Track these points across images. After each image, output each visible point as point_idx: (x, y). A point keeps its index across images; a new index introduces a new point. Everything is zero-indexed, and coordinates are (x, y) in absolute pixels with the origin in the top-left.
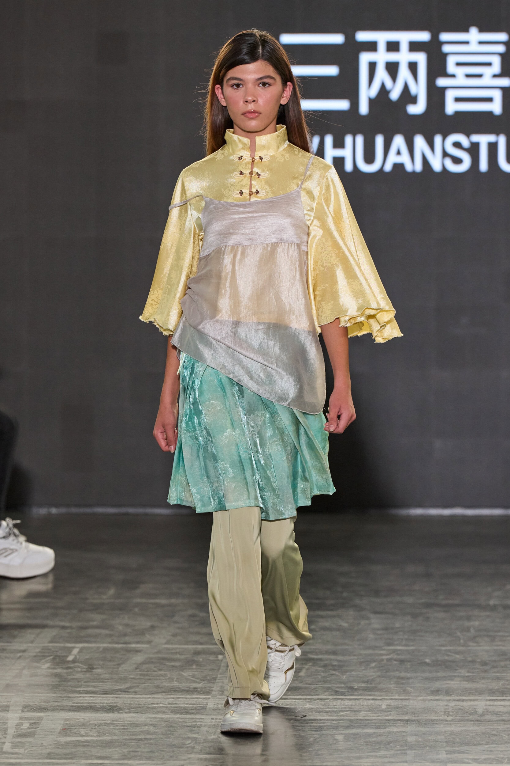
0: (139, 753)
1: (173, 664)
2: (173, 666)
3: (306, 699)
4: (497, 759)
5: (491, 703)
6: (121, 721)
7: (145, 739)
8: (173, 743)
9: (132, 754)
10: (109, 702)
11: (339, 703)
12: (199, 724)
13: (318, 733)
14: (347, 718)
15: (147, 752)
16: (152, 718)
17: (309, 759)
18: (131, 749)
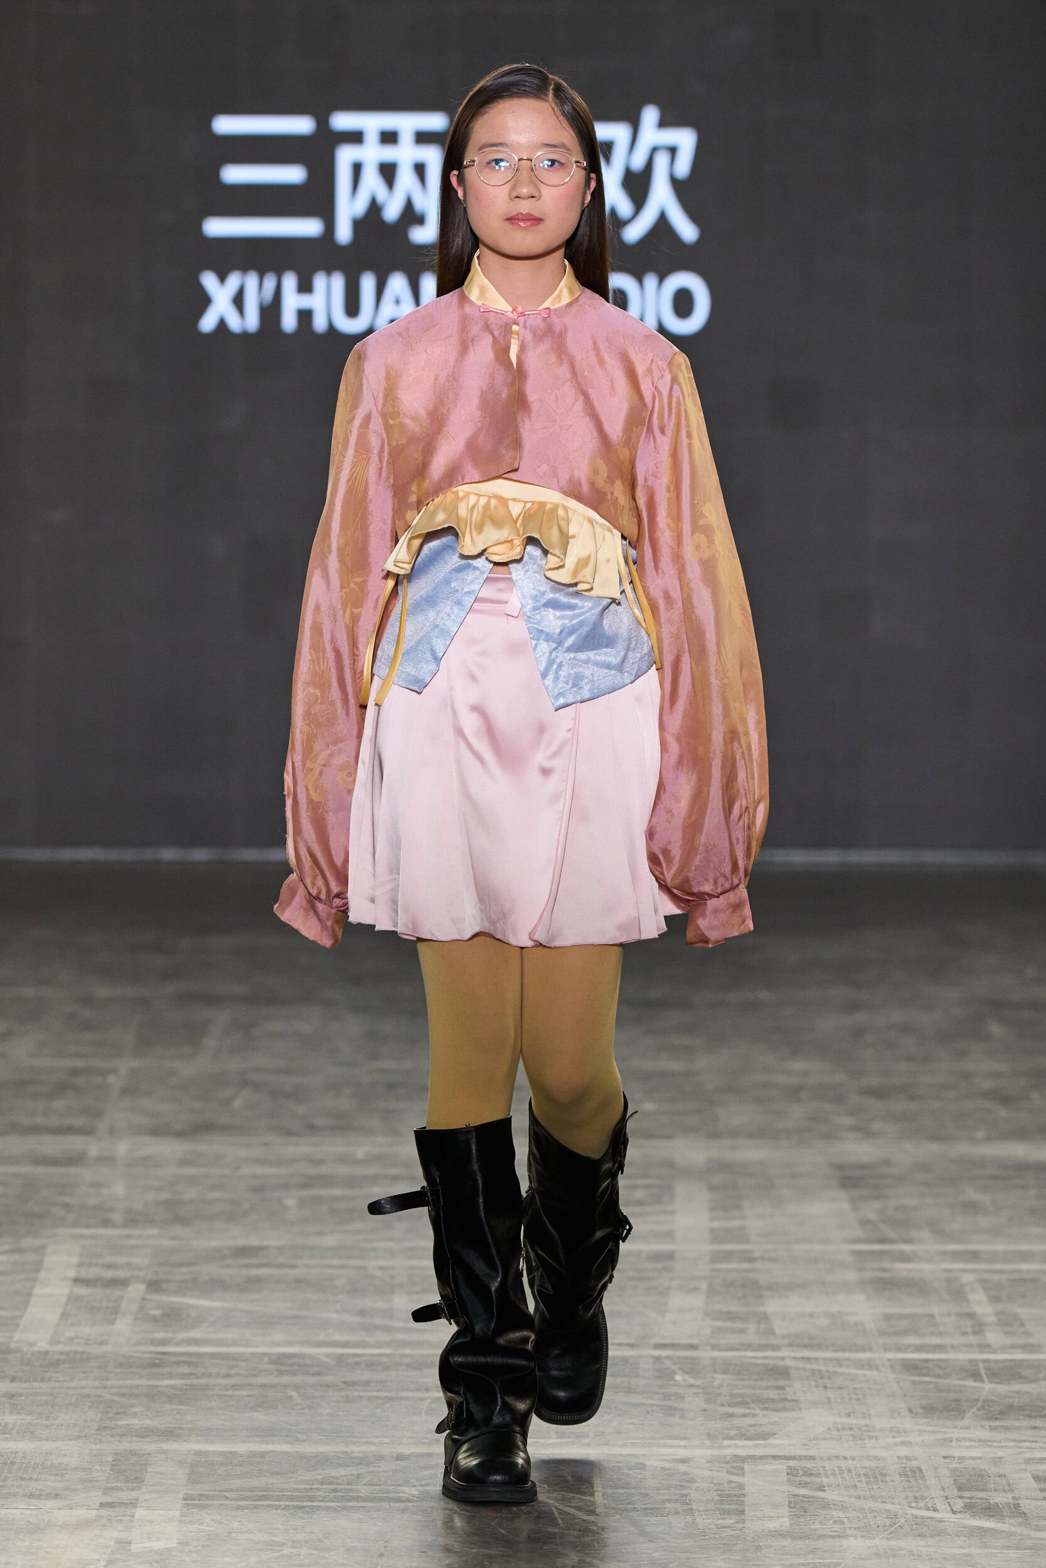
1: (37, 1089)
2: (36, 1093)
3: (239, 1143)
8: (32, 1211)
11: (291, 1148)
12: (73, 1181)
14: (303, 1172)
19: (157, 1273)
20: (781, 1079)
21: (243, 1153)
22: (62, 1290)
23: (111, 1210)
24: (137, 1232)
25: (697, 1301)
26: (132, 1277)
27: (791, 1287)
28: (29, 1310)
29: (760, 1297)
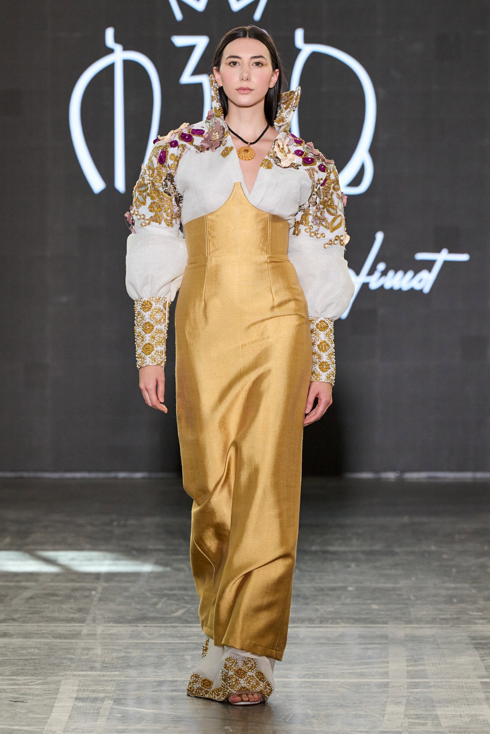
0: (26, 671)
1: (56, 598)
2: (55, 600)
3: (161, 627)
4: (314, 674)
5: (310, 629)
6: (12, 645)
7: (31, 659)
8: (53, 663)
9: (20, 671)
10: (3, 629)
11: (188, 629)
12: (75, 646)
13: (170, 654)
14: (194, 641)
15: (32, 669)
16: (36, 642)
17: (162, 675)
18: (20, 667)
19: (118, 694)
20: (444, 592)
21: (163, 632)
22: (70, 704)
23: (95, 662)
24: (109, 673)
25: (401, 709)
26: (106, 697)
27: (449, 702)
28: (52, 714)
29: (434, 706)
